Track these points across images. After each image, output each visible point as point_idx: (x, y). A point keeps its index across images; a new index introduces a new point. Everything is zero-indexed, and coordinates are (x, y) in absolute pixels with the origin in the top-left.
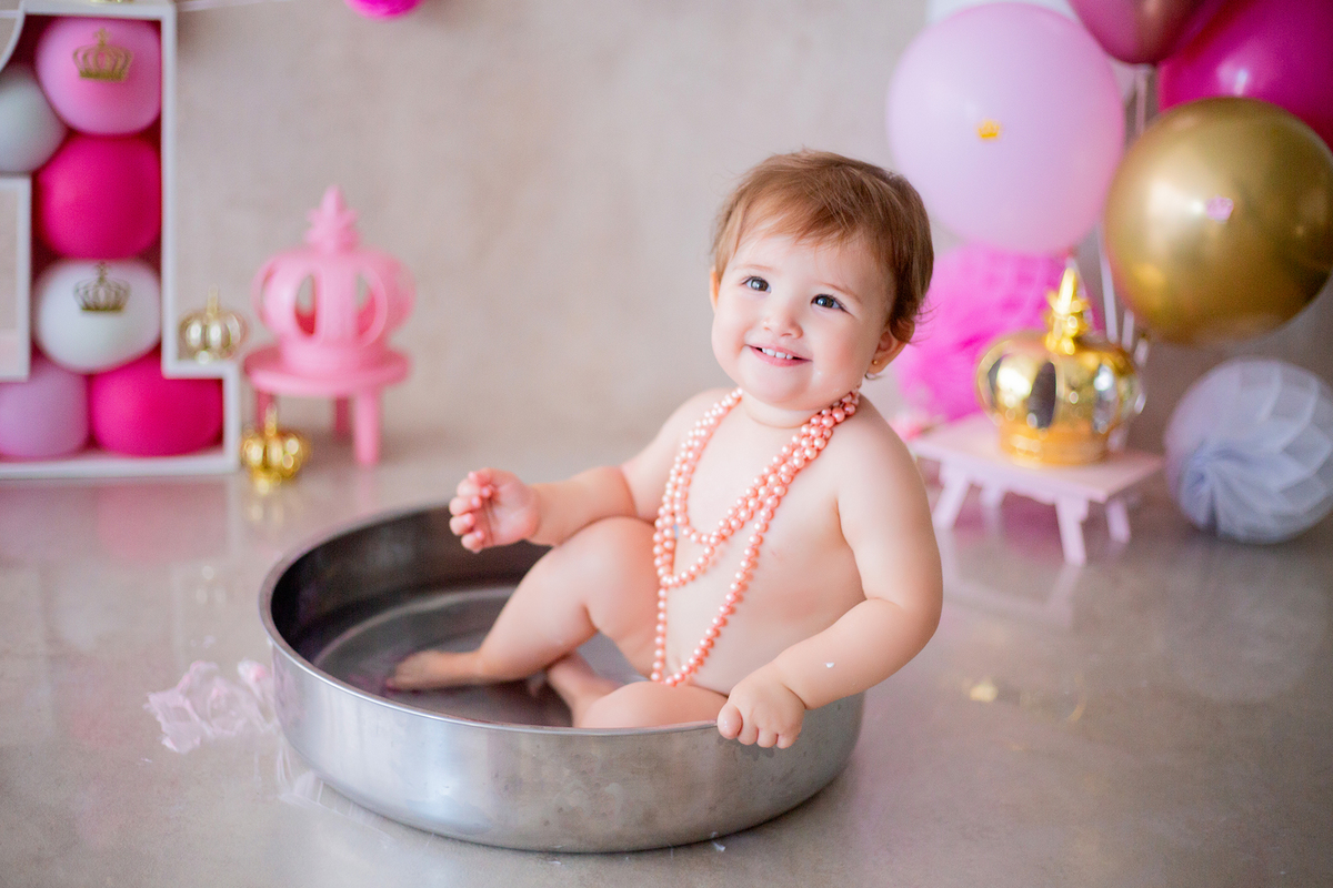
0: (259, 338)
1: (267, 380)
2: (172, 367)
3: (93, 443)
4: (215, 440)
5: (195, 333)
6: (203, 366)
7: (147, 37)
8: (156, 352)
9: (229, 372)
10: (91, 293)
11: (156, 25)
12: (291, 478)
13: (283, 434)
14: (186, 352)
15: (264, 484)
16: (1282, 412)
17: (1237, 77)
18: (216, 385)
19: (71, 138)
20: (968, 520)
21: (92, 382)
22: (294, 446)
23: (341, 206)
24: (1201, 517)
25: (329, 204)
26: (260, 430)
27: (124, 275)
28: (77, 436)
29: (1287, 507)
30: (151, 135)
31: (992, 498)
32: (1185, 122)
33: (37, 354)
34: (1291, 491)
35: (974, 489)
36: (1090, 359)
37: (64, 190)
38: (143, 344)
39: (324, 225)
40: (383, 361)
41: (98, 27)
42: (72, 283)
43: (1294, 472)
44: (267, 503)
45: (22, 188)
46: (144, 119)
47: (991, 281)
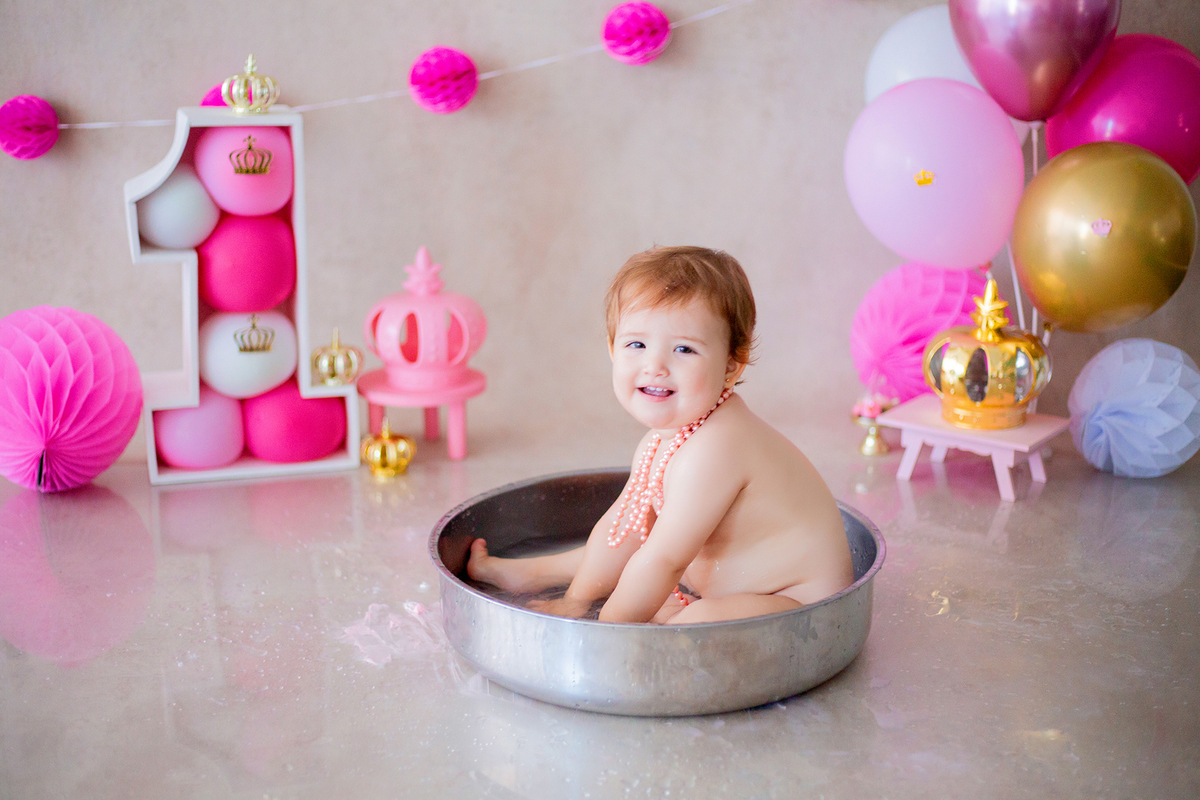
0: (372, 364)
1: (378, 397)
2: (307, 390)
3: (247, 453)
4: (341, 446)
5: (324, 363)
6: (331, 389)
7: (282, 138)
8: (292, 382)
9: (350, 392)
10: (246, 338)
11: (286, 130)
12: (402, 471)
13: (395, 438)
14: (318, 379)
15: (382, 477)
16: (1155, 378)
17: (1107, 125)
18: (341, 401)
19: (225, 219)
20: (922, 475)
21: (245, 405)
22: (403, 446)
23: (429, 262)
24: (1100, 463)
25: (420, 260)
26: (378, 437)
27: (271, 323)
28: (236, 448)
29: (1163, 450)
30: (285, 215)
31: (938, 456)
32: (1071, 163)
33: (204, 386)
34: (1166, 437)
35: (926, 449)
36: (1010, 347)
37: (223, 258)
38: (284, 375)
39: (416, 276)
40: (467, 380)
41: (245, 135)
42: (230, 329)
43: (1168, 422)
44: (385, 491)
45: (192, 259)
46: (280, 203)
47: (926, 292)
